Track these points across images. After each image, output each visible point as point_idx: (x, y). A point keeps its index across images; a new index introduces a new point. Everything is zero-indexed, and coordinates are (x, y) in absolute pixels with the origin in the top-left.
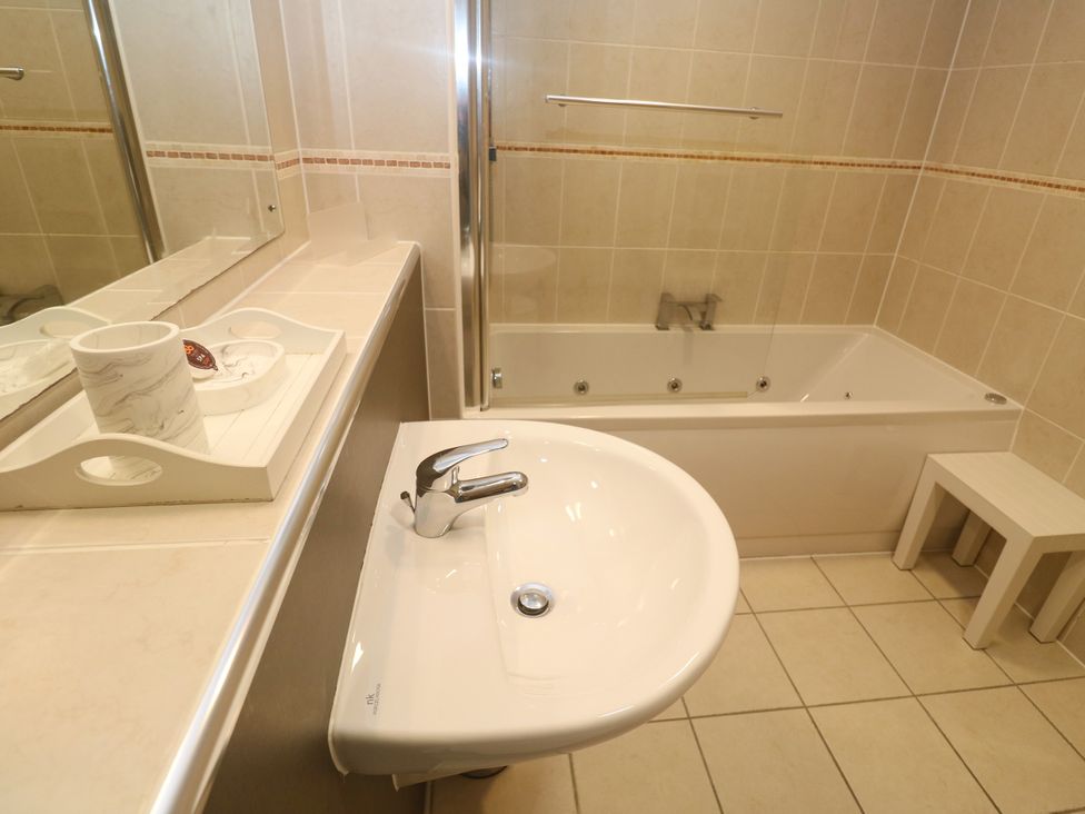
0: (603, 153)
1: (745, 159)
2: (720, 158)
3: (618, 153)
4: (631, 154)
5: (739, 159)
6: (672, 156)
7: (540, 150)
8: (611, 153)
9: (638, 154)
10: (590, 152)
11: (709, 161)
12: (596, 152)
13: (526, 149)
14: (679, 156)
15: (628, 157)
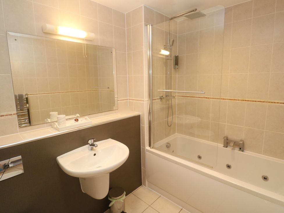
0: (207, 98)
1: (250, 101)
2: (241, 100)
3: (210, 98)
4: (214, 98)
5: (248, 101)
6: (226, 99)
7: (192, 97)
8: (209, 98)
9: (216, 99)
10: (203, 98)
11: (238, 101)
12: (205, 98)
13: (189, 97)
14: (228, 99)
15: (213, 99)
